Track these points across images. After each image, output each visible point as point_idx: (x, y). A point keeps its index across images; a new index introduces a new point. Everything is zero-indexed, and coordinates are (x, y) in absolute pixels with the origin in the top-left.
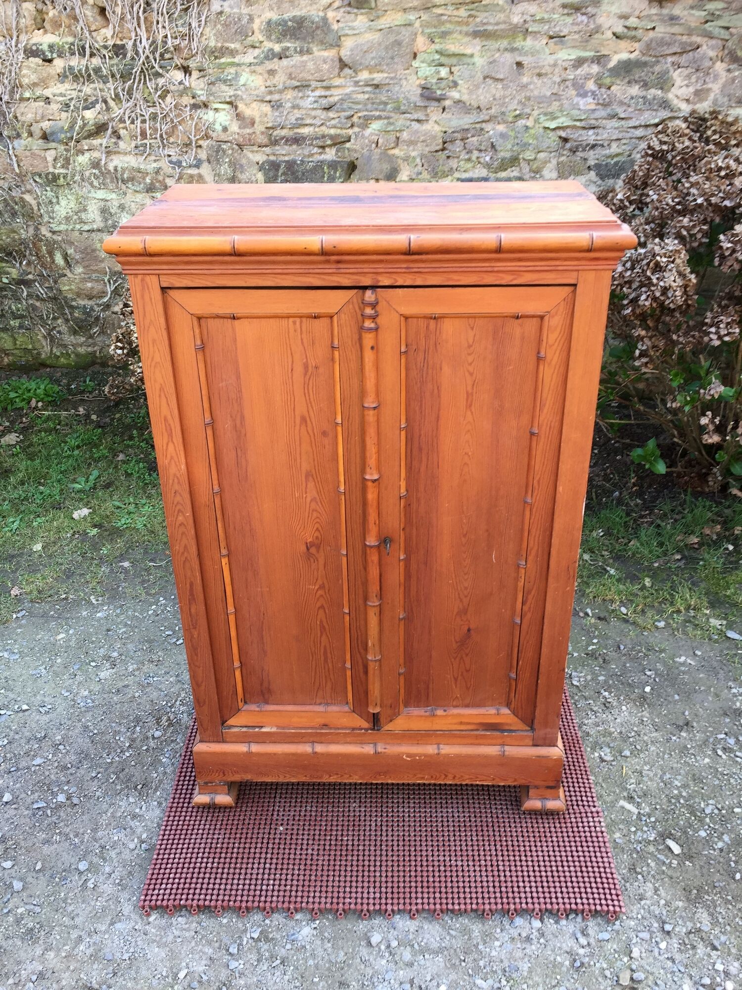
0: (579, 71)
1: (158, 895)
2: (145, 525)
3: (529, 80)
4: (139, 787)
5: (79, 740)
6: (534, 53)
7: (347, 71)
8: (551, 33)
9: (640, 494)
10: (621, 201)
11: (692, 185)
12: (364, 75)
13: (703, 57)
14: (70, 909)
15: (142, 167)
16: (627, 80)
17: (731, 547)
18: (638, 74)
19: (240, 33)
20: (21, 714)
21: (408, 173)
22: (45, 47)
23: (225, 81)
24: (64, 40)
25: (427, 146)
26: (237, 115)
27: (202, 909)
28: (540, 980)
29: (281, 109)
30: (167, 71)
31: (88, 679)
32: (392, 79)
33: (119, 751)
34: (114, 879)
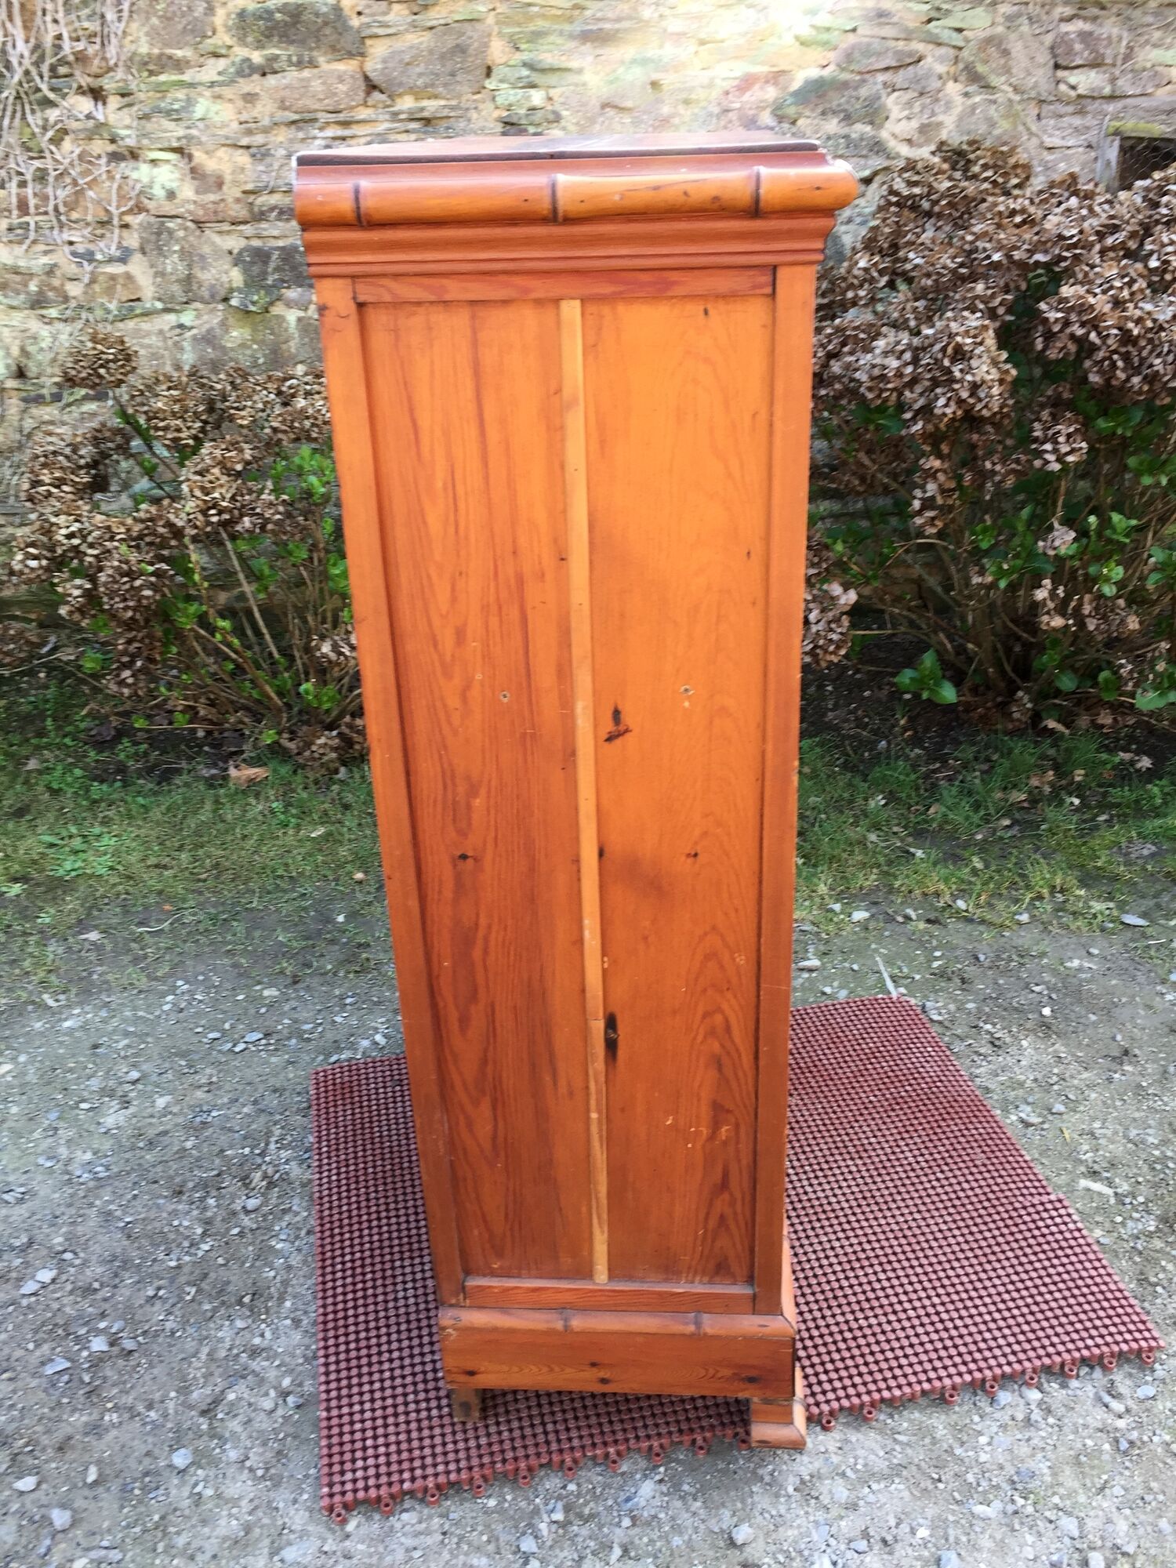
0: (747, 97)
1: (354, 1481)
2: (111, 868)
3: (672, 109)
4: (247, 1300)
5: (100, 1237)
6: (677, 67)
7: (377, 96)
9: (915, 741)
10: (866, 270)
11: (978, 237)
12: (407, 103)
13: (929, 74)
14: (181, 1541)
15: (22, 263)
16: (820, 110)
17: (1077, 801)
18: (837, 100)
19: (193, 31)
23: (168, 113)
26: (193, 170)
27: (445, 1491)
28: (1076, 1485)
29: (268, 160)
30: (64, 96)
31: (83, 1133)
32: (452, 108)
33: (186, 1244)
34: (251, 1470)
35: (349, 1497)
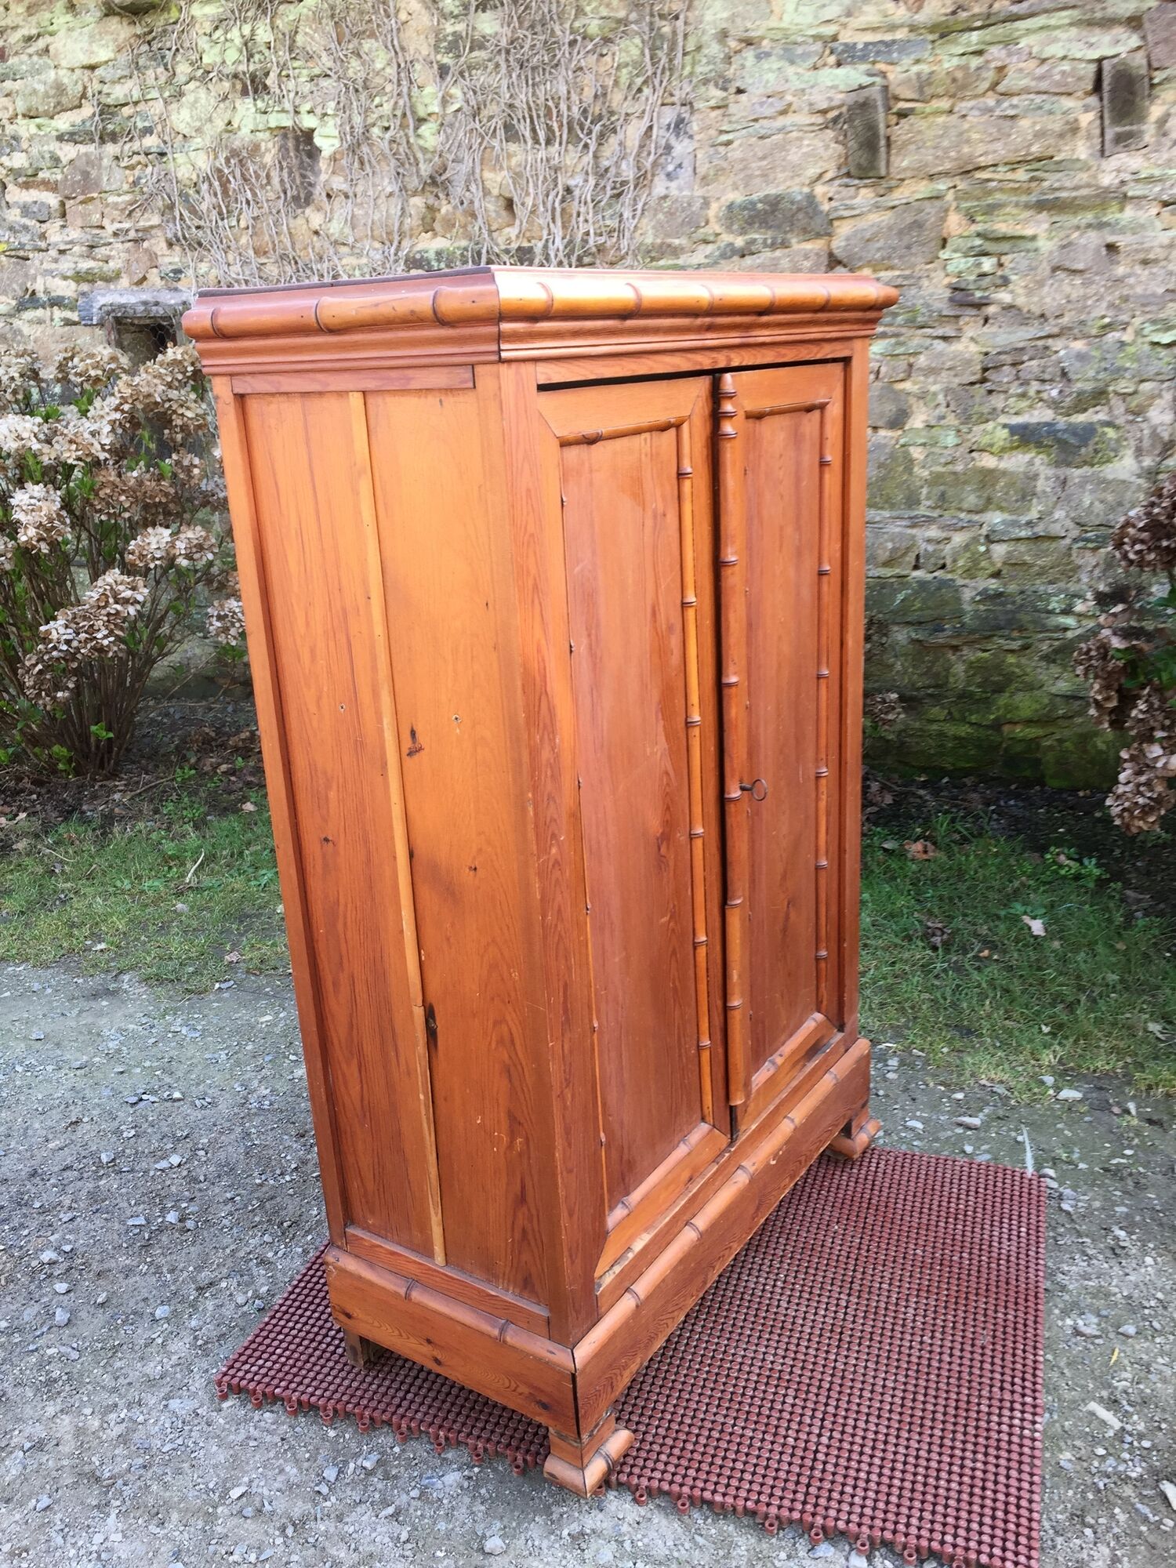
1: (247, 1372)
3: (1128, 270)
4: (286, 1225)
5: (230, 1149)
6: (1136, 228)
7: (839, 269)
8: (1165, 197)
14: (119, 1364)
19: (689, 223)
20: (169, 1104)
21: (923, 417)
22: (431, 255)
24: (456, 245)
25: (956, 376)
27: (303, 1408)
32: (906, 277)
33: (278, 1172)
34: (196, 1338)
35: (235, 1381)
